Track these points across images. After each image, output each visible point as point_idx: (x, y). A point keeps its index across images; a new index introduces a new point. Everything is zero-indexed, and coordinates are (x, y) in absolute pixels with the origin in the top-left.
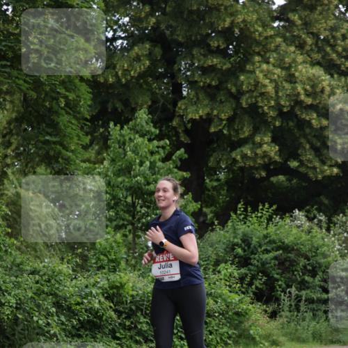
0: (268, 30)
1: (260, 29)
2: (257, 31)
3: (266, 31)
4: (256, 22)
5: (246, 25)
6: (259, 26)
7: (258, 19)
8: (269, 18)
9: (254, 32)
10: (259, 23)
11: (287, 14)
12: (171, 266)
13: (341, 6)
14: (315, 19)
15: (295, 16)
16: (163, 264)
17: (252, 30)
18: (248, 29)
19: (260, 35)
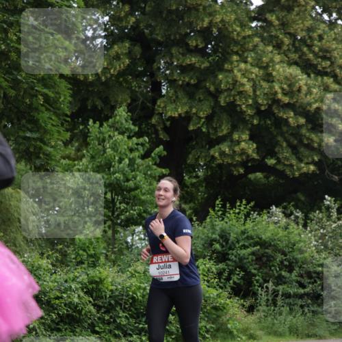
0: (246, 30)
1: (238, 29)
2: (236, 31)
3: (244, 31)
4: (235, 23)
5: (225, 25)
6: (237, 26)
7: (236, 19)
8: (247, 19)
9: (232, 32)
10: (237, 23)
11: (265, 15)
12: (170, 267)
13: (317, 7)
14: (293, 19)
15: (272, 16)
16: (162, 265)
17: (230, 29)
18: (227, 28)
19: (238, 34)
